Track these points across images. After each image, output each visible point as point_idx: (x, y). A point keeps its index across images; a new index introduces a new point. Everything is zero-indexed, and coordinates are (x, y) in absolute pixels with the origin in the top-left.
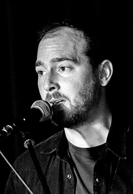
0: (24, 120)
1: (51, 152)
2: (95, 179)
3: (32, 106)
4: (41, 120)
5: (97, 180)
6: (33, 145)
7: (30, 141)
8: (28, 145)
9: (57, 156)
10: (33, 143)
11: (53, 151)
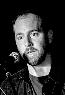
0: (6, 62)
1: (20, 78)
2: (43, 93)
3: (10, 55)
4: (15, 62)
5: (44, 94)
6: (10, 75)
7: (9, 73)
8: (8, 75)
9: (23, 80)
10: (10, 74)
11: (21, 78)
